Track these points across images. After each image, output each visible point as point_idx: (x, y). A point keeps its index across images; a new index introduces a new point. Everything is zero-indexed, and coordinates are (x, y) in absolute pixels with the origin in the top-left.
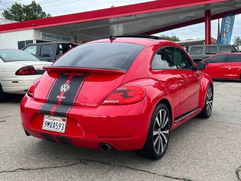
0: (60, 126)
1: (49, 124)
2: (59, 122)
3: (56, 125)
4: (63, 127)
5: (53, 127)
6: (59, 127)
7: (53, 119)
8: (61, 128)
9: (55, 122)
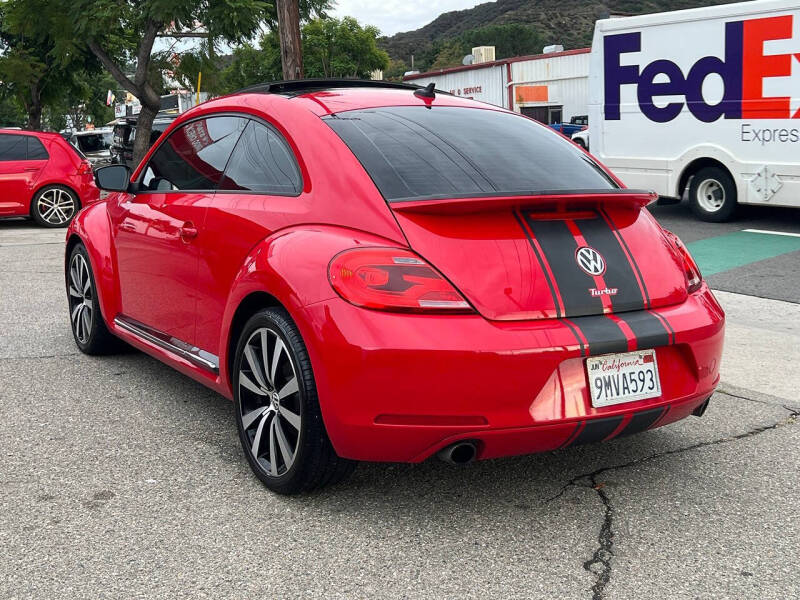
0: (643, 381)
1: (608, 385)
2: (637, 369)
3: (632, 380)
4: (651, 380)
5: (624, 388)
6: (640, 384)
7: (617, 364)
8: (648, 383)
9: (626, 370)
